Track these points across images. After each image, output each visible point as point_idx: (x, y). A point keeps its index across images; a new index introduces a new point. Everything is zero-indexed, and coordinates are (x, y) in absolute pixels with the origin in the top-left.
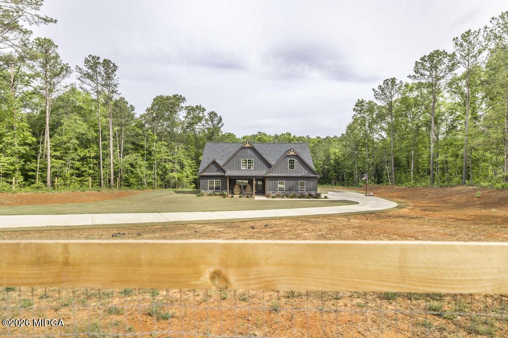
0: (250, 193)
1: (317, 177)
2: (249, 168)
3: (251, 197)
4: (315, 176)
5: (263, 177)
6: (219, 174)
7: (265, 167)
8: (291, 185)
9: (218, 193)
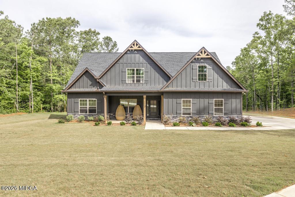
0: (138, 117)
1: (241, 93)
2: (138, 81)
3: (140, 124)
4: (240, 90)
5: (158, 92)
6: (94, 89)
7: (161, 79)
8: (202, 106)
9: (92, 118)
